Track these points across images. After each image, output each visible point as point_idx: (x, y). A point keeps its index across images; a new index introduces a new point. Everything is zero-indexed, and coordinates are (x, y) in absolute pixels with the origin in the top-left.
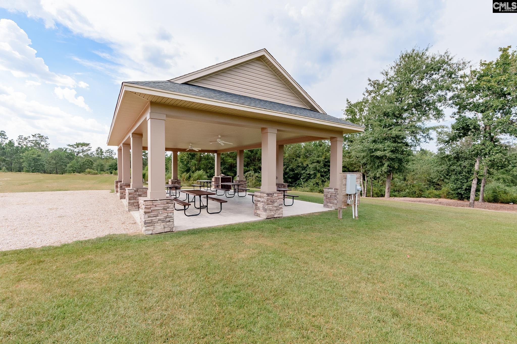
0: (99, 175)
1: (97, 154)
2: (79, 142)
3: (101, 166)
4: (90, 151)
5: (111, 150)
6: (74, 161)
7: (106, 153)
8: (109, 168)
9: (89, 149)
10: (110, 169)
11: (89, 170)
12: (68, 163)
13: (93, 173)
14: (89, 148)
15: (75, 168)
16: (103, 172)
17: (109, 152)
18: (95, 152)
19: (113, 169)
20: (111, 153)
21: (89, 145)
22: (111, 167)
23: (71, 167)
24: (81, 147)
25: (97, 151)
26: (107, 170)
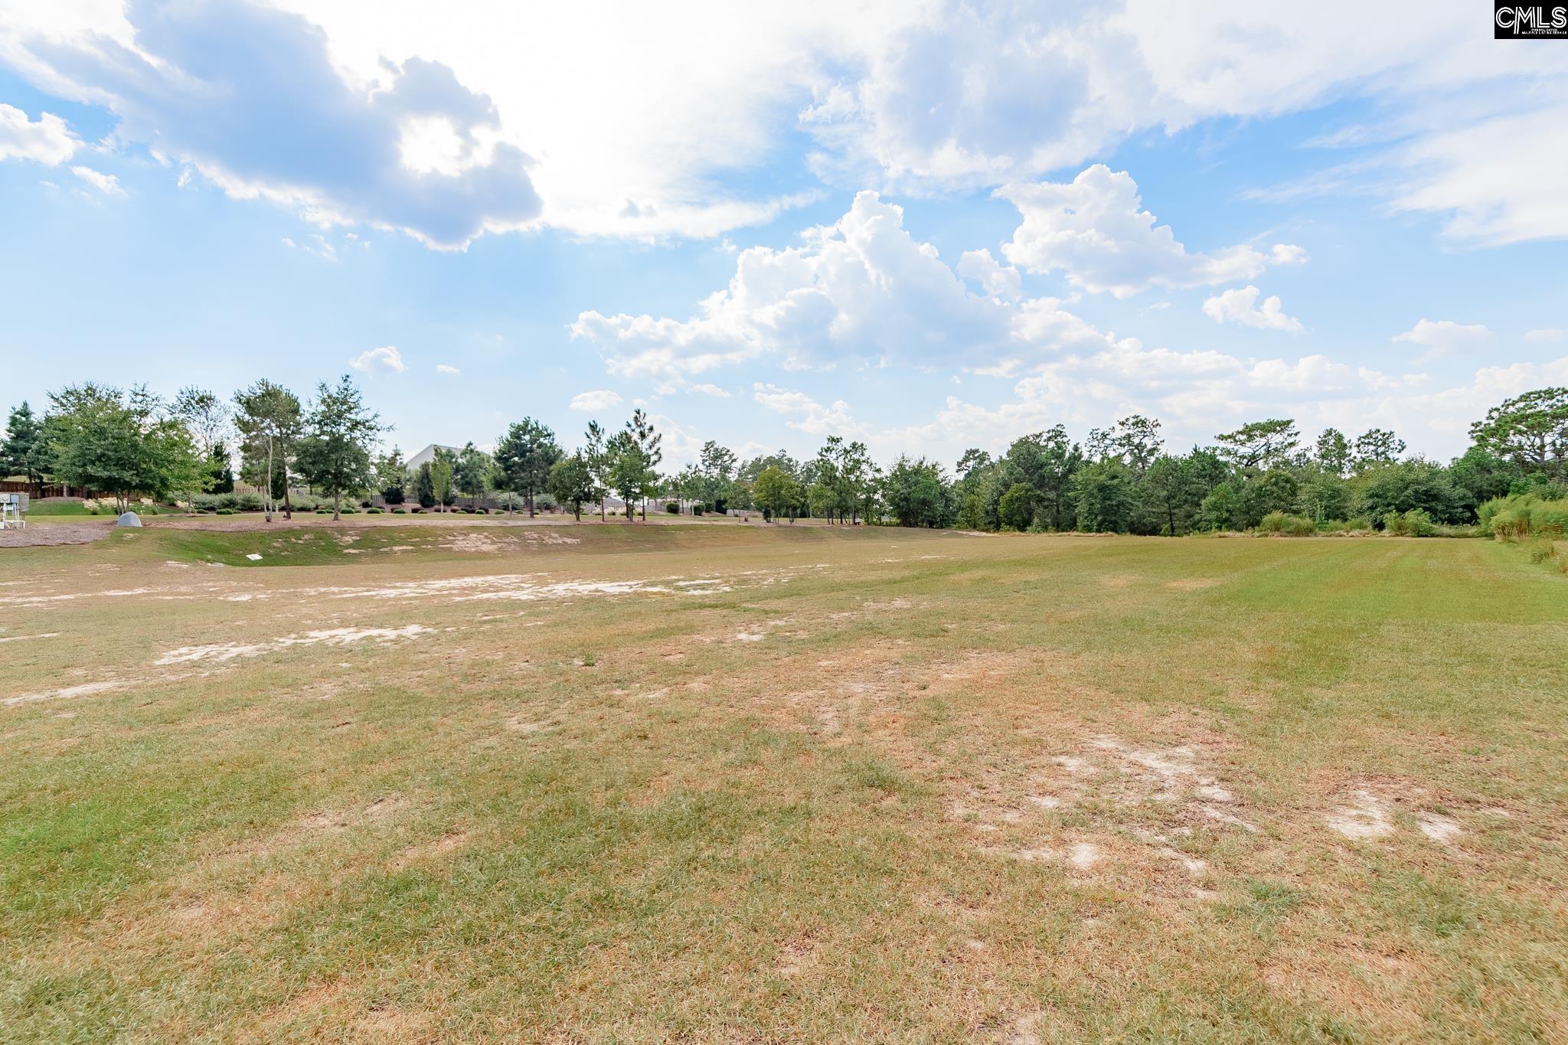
0: (1319, 538)
1: (1323, 457)
2: (1254, 423)
3: (1332, 497)
4: (1293, 449)
5: (1382, 432)
6: (1225, 486)
7: (1359, 446)
8: (1370, 502)
9: (1291, 440)
10: (1372, 508)
11: (1277, 515)
12: (1205, 495)
13: (1292, 528)
14: (1289, 435)
15: (1227, 511)
16: (1338, 522)
17: (1371, 440)
18: (1315, 450)
19: (1389, 505)
20: (1384, 443)
21: (1292, 425)
22: (1376, 500)
23: (1215, 507)
24: (1262, 436)
25: (1322, 443)
26: (1360, 512)
